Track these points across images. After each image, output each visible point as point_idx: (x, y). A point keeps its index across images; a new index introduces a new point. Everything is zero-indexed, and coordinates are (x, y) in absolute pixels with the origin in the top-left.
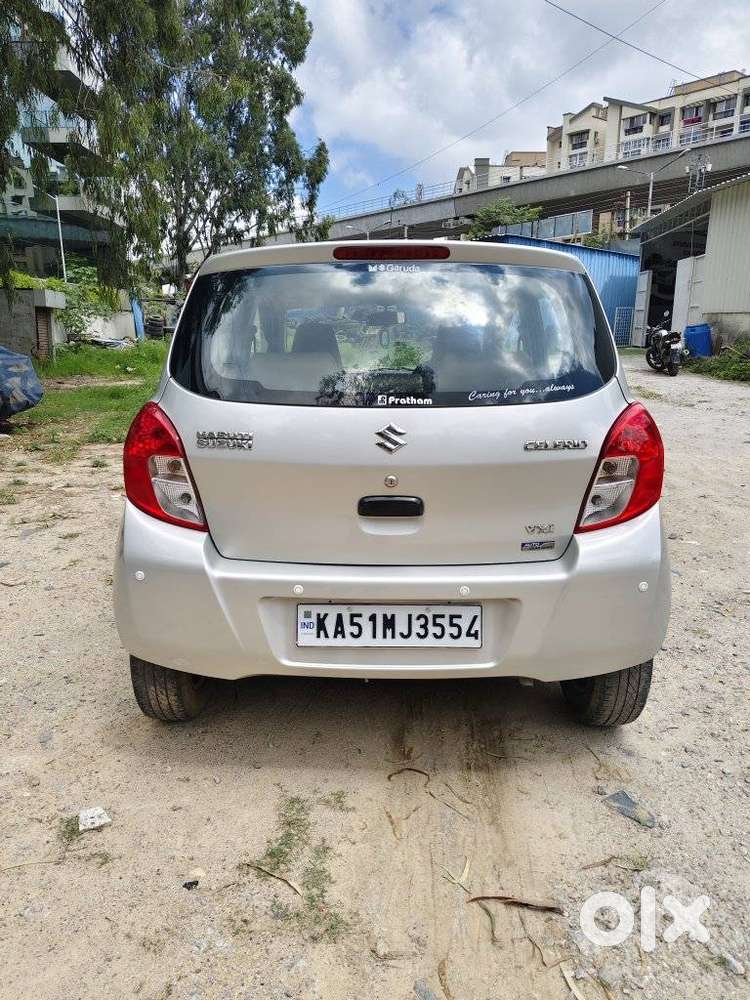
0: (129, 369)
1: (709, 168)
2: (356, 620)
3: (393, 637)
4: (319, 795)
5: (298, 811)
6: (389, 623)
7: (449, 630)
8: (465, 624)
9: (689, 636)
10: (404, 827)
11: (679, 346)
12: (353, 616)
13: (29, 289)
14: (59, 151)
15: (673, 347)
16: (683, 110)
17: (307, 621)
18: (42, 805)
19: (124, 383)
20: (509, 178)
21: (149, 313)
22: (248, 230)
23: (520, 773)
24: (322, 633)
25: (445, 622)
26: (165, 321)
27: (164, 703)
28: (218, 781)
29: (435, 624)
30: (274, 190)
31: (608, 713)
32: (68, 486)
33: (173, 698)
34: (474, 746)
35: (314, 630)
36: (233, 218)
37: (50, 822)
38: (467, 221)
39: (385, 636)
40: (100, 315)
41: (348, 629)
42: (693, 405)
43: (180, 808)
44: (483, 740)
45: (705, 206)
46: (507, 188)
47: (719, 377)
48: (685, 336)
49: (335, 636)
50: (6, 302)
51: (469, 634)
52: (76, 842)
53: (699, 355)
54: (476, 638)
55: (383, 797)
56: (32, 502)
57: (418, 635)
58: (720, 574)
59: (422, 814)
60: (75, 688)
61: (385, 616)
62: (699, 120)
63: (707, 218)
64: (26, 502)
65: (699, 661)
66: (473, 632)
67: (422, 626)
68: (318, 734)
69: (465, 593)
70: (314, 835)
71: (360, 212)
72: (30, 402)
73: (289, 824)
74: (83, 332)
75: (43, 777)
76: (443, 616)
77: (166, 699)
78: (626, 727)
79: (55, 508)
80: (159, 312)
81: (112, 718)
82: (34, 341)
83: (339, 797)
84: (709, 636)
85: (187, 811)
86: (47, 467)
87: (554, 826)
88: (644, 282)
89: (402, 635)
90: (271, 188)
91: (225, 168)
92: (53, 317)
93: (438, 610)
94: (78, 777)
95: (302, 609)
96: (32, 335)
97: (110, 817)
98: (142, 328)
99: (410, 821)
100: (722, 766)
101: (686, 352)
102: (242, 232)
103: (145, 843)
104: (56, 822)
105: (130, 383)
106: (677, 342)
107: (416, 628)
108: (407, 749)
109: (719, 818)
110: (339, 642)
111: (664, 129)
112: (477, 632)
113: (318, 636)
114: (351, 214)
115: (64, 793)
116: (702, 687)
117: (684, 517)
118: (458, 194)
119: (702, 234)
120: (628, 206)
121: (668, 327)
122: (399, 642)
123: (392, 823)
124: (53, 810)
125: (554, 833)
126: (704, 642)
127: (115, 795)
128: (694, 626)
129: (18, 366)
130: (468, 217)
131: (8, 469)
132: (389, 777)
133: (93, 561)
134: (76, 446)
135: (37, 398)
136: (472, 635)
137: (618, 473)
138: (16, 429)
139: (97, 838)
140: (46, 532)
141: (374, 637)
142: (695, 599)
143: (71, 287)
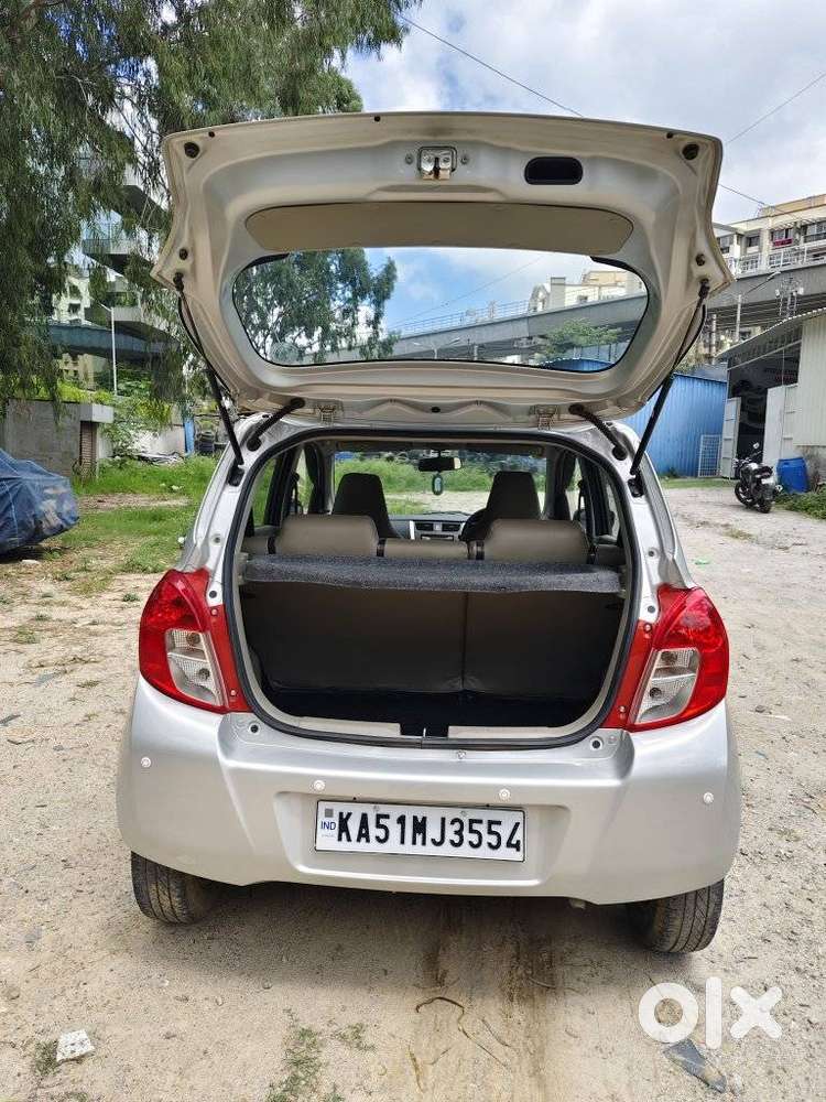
0: (174, 487)
1: (801, 291)
2: (382, 821)
3: (424, 843)
4: (335, 1028)
5: (308, 1046)
6: (420, 827)
7: (487, 838)
8: (505, 832)
9: (773, 837)
10: (431, 1074)
11: (771, 481)
12: (379, 817)
13: (77, 403)
14: (119, 263)
15: (764, 481)
16: (772, 233)
17: (327, 820)
18: (20, 1023)
19: (168, 503)
20: (586, 298)
21: (201, 429)
22: (310, 346)
23: (571, 1009)
24: (344, 835)
25: (482, 828)
26: (217, 437)
27: (167, 904)
28: (220, 1001)
29: (471, 831)
30: (339, 307)
31: (673, 939)
32: (94, 623)
33: (176, 900)
34: (520, 972)
35: (336, 832)
36: (296, 334)
37: (24, 1048)
38: (540, 341)
39: (414, 843)
40: (149, 430)
41: (374, 831)
42: (787, 548)
43: (174, 1036)
44: (530, 964)
45: (795, 333)
46: (584, 307)
47: (816, 516)
48: (778, 470)
49: (359, 840)
50: (51, 416)
51: (509, 845)
52: (50, 1075)
53: (793, 491)
54: (518, 850)
55: (407, 1034)
56: (54, 641)
57: (452, 842)
58: (812, 759)
59: (452, 1057)
60: (73, 875)
61: (415, 818)
62: (790, 242)
63: (799, 345)
64: (47, 642)
65: (784, 872)
66: (514, 842)
67: (456, 833)
68: (339, 948)
69: (505, 797)
70: (324, 1079)
71: (428, 329)
72: (65, 526)
73: (297, 1064)
74: (130, 448)
75: (24, 987)
76: (480, 822)
77: (169, 901)
78: (697, 954)
79: (76, 650)
80: (212, 427)
81: (108, 916)
82: (77, 456)
83: (358, 1030)
84: (797, 839)
85: (182, 1039)
86: (74, 599)
87: (606, 1083)
88: (732, 409)
89: (433, 841)
90: (336, 305)
91: (291, 285)
92: (99, 431)
93: (475, 814)
94: (63, 990)
95: (323, 806)
96: (76, 449)
97: (93, 1044)
98: (193, 443)
99: (437, 1065)
100: (808, 1013)
101: (780, 488)
102: (305, 348)
103: (129, 1081)
104: (31, 1048)
105: (175, 502)
106: (769, 477)
107: (450, 834)
108: (440, 971)
109: (803, 1084)
110: (363, 846)
111: (753, 250)
112: (518, 842)
113: (340, 839)
114: (419, 330)
115: (45, 1009)
116: (788, 906)
117: (773, 684)
118: (532, 313)
119: (794, 360)
120: (714, 329)
121: (758, 460)
122: (430, 849)
123: (416, 1069)
124: (29, 1032)
125: (605, 1092)
126: (791, 845)
127: (103, 1015)
128: (782, 825)
129: (54, 488)
130: (542, 337)
131: (33, 601)
132: (418, 1007)
133: (110, 716)
134: (109, 575)
135: (73, 522)
136: (513, 846)
137: (678, 664)
138: (46, 555)
139: (75, 1072)
140: (63, 678)
141: (402, 842)
142: (783, 790)
143: (121, 400)
